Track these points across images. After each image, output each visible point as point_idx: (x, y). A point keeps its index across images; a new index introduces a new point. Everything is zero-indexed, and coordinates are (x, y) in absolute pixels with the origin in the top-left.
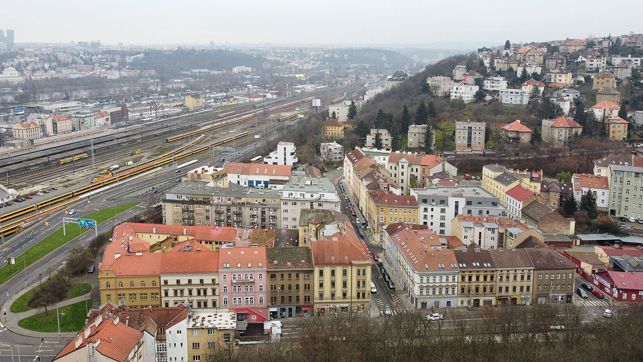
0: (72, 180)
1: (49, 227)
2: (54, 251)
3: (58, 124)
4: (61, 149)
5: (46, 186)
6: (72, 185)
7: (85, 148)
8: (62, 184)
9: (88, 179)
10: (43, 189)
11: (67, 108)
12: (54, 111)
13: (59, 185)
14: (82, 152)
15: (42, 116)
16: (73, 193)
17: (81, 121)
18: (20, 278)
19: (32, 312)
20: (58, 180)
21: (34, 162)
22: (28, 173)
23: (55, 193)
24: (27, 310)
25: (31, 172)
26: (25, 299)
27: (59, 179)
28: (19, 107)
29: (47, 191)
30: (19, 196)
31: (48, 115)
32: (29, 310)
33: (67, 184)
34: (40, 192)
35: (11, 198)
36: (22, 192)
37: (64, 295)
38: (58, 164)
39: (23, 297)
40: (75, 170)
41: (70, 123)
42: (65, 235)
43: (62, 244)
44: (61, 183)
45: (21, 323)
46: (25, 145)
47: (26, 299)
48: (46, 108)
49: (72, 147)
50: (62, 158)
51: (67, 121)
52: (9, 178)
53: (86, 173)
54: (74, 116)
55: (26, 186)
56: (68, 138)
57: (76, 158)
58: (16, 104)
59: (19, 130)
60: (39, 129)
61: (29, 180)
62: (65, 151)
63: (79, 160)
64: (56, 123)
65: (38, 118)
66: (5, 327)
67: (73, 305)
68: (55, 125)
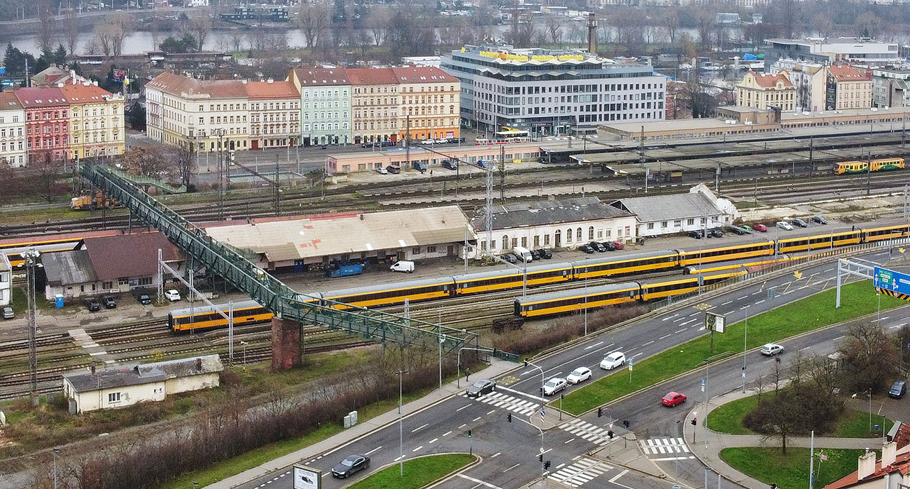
0: (863, 209)
1: (802, 282)
2: (810, 333)
3: (838, 87)
4: (841, 140)
5: (802, 211)
6: (862, 219)
7: (900, 146)
8: (838, 215)
9: (900, 215)
10: (794, 216)
11: (864, 56)
12: (832, 59)
13: (830, 215)
14: (893, 152)
15: (805, 65)
16: (863, 235)
17: (896, 85)
18: (731, 366)
19: (751, 440)
20: (829, 205)
21: (778, 157)
22: (762, 180)
23: (820, 228)
24: (741, 433)
25: (770, 180)
26: (739, 412)
27: (831, 204)
28: (753, 53)
29: (803, 223)
30: (738, 222)
31: (818, 66)
32: (746, 433)
33: (850, 214)
34: (785, 221)
35: (721, 222)
36: (745, 214)
37: (826, 424)
38: (833, 173)
39: (734, 405)
40: (871, 192)
41: (868, 90)
42: (838, 305)
43: (831, 322)
44: (837, 211)
45: (725, 454)
46: (762, 120)
47: (742, 412)
48: (815, 49)
49: (868, 139)
50: (844, 160)
51: (862, 84)
52: (722, 184)
53: (896, 199)
54: (879, 74)
55: (755, 205)
56: (861, 119)
57: (876, 165)
58: (746, 46)
59: (750, 89)
60: (795, 94)
61: (762, 194)
62: (850, 146)
63: (882, 170)
64: (834, 86)
65: (794, 70)
66: (691, 454)
67: (846, 450)
68: (831, 90)
